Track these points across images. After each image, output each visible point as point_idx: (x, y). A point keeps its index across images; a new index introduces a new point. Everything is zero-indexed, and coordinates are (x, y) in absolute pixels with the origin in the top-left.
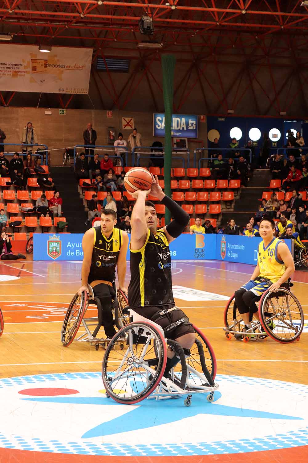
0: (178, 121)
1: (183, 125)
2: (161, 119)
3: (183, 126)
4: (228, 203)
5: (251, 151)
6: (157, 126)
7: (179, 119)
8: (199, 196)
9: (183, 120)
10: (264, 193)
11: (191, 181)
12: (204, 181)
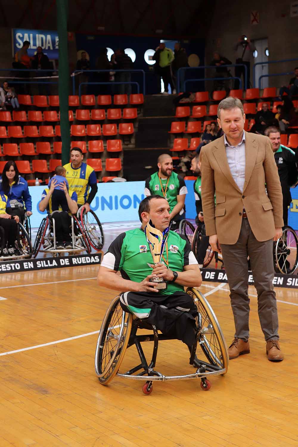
0: (42, 38)
1: (49, 43)
2: (21, 36)
3: (49, 45)
4: (125, 138)
5: (144, 73)
6: (17, 45)
7: (43, 36)
8: (90, 130)
9: (49, 37)
10: (174, 124)
11: (74, 112)
12: (90, 112)
